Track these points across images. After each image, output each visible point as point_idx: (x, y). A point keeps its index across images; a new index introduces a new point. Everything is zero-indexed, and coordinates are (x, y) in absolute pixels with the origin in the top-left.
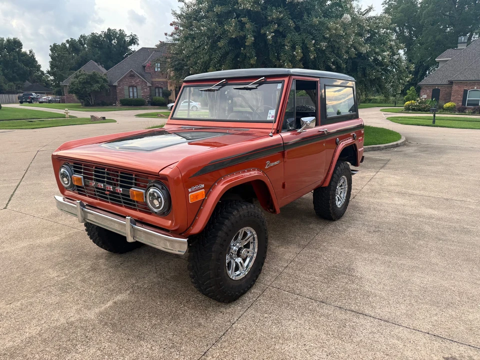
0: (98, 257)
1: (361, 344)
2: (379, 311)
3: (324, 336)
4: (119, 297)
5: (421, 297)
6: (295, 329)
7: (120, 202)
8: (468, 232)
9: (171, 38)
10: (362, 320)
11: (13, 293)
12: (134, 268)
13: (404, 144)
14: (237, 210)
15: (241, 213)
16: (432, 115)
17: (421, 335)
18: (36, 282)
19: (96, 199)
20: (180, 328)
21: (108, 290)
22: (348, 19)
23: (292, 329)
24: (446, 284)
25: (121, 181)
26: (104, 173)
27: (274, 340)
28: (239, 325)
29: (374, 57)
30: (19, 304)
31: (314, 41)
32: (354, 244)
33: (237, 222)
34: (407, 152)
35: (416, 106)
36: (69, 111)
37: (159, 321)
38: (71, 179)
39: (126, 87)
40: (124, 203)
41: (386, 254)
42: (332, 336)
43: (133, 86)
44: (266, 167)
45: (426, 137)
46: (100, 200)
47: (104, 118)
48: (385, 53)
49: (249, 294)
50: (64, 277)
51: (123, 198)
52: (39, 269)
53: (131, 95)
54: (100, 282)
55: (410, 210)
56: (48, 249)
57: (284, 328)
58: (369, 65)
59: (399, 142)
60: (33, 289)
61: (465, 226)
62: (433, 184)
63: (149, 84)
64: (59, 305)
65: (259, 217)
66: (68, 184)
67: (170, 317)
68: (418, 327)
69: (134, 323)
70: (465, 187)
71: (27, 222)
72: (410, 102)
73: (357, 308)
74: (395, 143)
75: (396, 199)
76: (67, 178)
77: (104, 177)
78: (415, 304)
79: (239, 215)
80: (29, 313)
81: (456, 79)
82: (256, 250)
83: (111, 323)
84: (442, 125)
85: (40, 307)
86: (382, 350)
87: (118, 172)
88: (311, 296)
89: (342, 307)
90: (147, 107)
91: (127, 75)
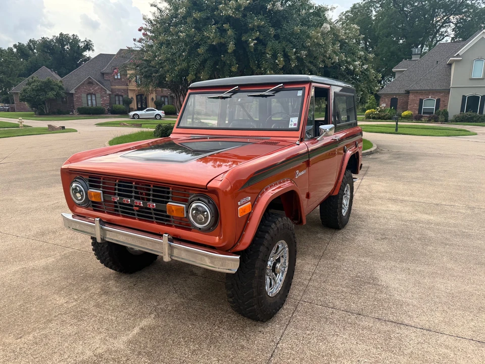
0: (106, 278)
1: (413, 356)
2: (417, 320)
3: (375, 351)
4: (145, 323)
5: (452, 304)
6: (343, 345)
7: (152, 218)
8: (469, 236)
9: (139, 44)
10: (404, 331)
11: (19, 325)
12: (150, 289)
13: (376, 152)
14: (275, 222)
15: (278, 226)
16: (395, 123)
17: (467, 342)
18: (44, 311)
19: (118, 215)
20: (223, 352)
21: (129, 314)
22: (328, 28)
23: (340, 346)
24: (469, 288)
25: (154, 196)
26: (131, 187)
27: (325, 358)
28: (284, 345)
29: (346, 66)
30: (31, 337)
31: (294, 50)
32: (368, 253)
33: (275, 235)
34: (382, 159)
35: (376, 114)
36: (23, 120)
37: (197, 346)
38: (86, 194)
39: (84, 95)
40: (156, 219)
41: (402, 261)
42: (382, 349)
43: (91, 94)
44: (297, 177)
45: (394, 144)
46: (124, 216)
47: (63, 128)
48: (356, 63)
49: (283, 310)
50: (74, 303)
51: (155, 214)
52: (42, 296)
53: (90, 103)
54: (118, 307)
55: (408, 217)
56: (46, 272)
57: (331, 345)
58: (340, 74)
59: (372, 149)
60: (42, 319)
61: (464, 231)
62: (419, 190)
63: (108, 92)
64: (79, 336)
65: (291, 229)
66: (81, 200)
67: (208, 341)
68: (460, 334)
69: (171, 350)
70: (448, 192)
71: (11, 242)
72: (371, 110)
73: (395, 318)
74: (369, 150)
75: (390, 205)
76: (80, 193)
77: (131, 192)
78: (448, 310)
79: (276, 228)
80: (46, 347)
81: (412, 88)
82: (287, 264)
83: (145, 352)
84: (404, 132)
85: (57, 339)
86: (435, 361)
87: (150, 186)
88: (346, 308)
89: (380, 318)
90: (107, 115)
91: (85, 82)
